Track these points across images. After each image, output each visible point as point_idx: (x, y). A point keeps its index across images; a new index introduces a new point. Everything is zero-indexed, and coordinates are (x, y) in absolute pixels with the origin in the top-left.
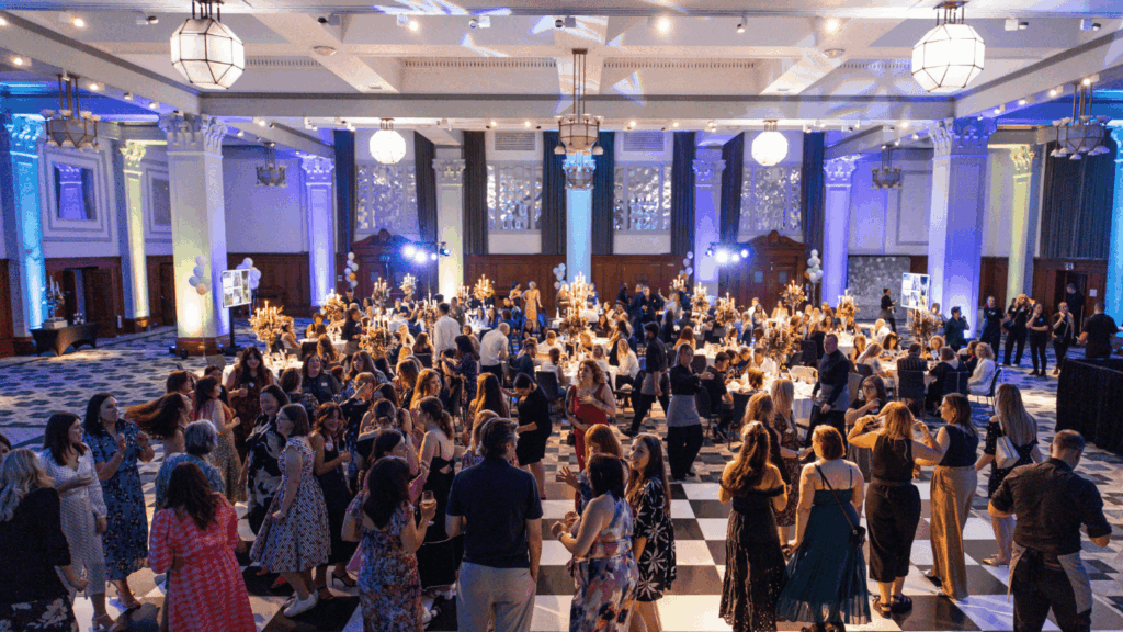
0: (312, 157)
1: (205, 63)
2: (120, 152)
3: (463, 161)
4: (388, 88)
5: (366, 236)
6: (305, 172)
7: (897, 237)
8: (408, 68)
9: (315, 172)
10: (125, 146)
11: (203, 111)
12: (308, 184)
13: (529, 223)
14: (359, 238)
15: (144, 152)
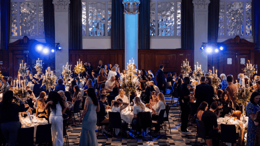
5: (16, 40)
13: (104, 33)
14: (12, 41)
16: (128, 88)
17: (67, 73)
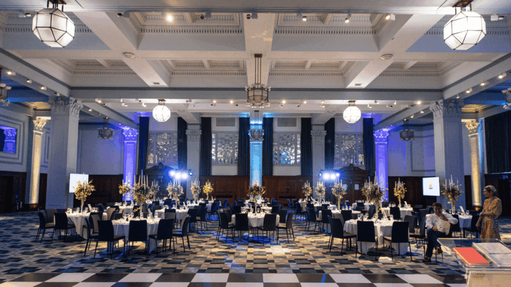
0: (128, 129)
1: (50, 29)
2: (32, 122)
3: (201, 131)
4: (163, 84)
5: (151, 167)
6: (124, 136)
7: (412, 167)
8: (173, 76)
9: (129, 136)
10: (35, 120)
11: (71, 96)
12: (125, 142)
13: (232, 161)
14: (148, 167)
15: (45, 123)
16: (255, 192)
17: (196, 188)
